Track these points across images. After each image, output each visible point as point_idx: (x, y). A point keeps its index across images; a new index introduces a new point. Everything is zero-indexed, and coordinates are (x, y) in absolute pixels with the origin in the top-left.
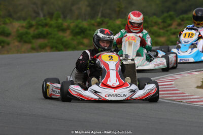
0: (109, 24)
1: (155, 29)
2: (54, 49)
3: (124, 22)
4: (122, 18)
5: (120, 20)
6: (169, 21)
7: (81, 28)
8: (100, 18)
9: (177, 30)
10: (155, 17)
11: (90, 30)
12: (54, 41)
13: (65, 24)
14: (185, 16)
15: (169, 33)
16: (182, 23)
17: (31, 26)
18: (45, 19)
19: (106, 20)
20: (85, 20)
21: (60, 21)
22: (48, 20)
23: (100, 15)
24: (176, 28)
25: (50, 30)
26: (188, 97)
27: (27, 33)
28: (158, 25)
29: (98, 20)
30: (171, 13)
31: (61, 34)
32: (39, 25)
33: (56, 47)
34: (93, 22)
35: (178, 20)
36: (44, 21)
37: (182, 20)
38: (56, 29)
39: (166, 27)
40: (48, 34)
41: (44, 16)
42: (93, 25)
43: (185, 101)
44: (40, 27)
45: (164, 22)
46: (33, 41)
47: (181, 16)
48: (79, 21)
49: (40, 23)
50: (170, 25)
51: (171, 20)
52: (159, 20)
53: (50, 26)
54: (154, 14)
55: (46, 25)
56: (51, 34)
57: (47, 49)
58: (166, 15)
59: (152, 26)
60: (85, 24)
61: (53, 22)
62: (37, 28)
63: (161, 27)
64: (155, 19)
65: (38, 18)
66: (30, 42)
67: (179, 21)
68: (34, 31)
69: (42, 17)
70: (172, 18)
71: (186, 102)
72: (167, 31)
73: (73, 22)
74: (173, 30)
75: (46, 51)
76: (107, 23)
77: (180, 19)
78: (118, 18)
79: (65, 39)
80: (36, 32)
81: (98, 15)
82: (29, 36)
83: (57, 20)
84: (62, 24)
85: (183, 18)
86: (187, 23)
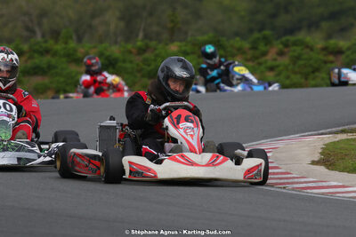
0: (157, 52)
3: (183, 48)
4: (181, 41)
5: (177, 44)
6: (262, 47)
7: (108, 58)
8: (142, 40)
9: (277, 63)
10: (238, 39)
11: (124, 61)
12: (62, 79)
13: (81, 51)
14: (291, 38)
15: (262, 68)
16: (286, 50)
18: (46, 42)
19: (153, 44)
20: (116, 43)
21: (72, 44)
22: (51, 42)
23: (141, 35)
24: (275, 60)
25: (53, 61)
26: (296, 180)
28: (244, 53)
29: (139, 44)
30: (267, 32)
31: (73, 68)
32: (35, 51)
34: (129, 46)
35: (278, 46)
36: (44, 45)
37: (286, 45)
38: (64, 60)
39: (257, 58)
40: (50, 67)
41: (43, 36)
42: (130, 52)
43: (290, 186)
44: (36, 55)
45: (254, 48)
47: (284, 39)
48: (105, 45)
49: (37, 47)
50: (264, 54)
51: (266, 45)
52: (246, 45)
53: (55, 54)
54: (237, 34)
55: (47, 51)
56: (55, 67)
57: (50, 94)
58: (256, 35)
59: (233, 56)
60: (115, 51)
61: (59, 47)
62: (31, 57)
63: (249, 57)
64: (237, 42)
65: (32, 40)
67: (281, 46)
68: (26, 61)
69: (39, 38)
70: (267, 41)
71: (293, 189)
72: (260, 64)
73: (95, 47)
74: (270, 63)
75: (47, 98)
76: (155, 49)
77: (282, 43)
78: (172, 41)
80: (30, 64)
81: (137, 36)
83: (66, 43)
84: (75, 51)
85: (288, 40)
86: (294, 51)
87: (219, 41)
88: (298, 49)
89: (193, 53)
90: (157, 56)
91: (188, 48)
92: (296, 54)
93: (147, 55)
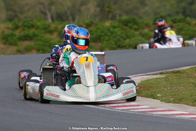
0: (98, 26)
1: (146, 31)
2: (41, 51)
3: (113, 24)
5: (110, 21)
12: (41, 43)
13: (53, 26)
14: (177, 18)
16: (174, 25)
17: (17, 27)
25: (36, 32)
27: (12, 35)
28: (149, 27)
31: (48, 36)
32: (26, 26)
33: (43, 50)
34: (81, 23)
35: (170, 22)
36: (31, 23)
37: (174, 22)
38: (43, 31)
40: (34, 35)
44: (26, 29)
46: (19, 43)
49: (27, 24)
52: (151, 22)
53: (37, 28)
55: (33, 26)
56: (37, 36)
57: (34, 51)
59: (143, 28)
61: (39, 24)
62: (23, 30)
66: (16, 45)
68: (20, 32)
73: (61, 24)
76: (96, 25)
77: (172, 21)
78: (107, 20)
79: (52, 42)
80: (22, 34)
82: (15, 38)
84: (49, 26)
85: (175, 19)
86: (179, 25)
87: (134, 19)
88: (181, 24)
89: (119, 27)
90: (97, 29)
91: (116, 24)
92: (180, 27)
93: (91, 28)
